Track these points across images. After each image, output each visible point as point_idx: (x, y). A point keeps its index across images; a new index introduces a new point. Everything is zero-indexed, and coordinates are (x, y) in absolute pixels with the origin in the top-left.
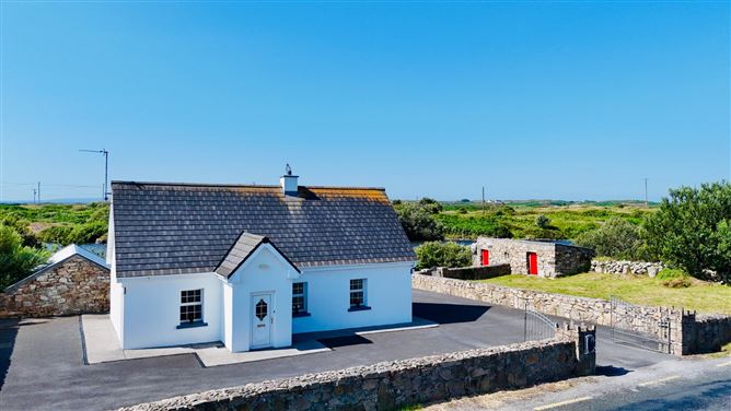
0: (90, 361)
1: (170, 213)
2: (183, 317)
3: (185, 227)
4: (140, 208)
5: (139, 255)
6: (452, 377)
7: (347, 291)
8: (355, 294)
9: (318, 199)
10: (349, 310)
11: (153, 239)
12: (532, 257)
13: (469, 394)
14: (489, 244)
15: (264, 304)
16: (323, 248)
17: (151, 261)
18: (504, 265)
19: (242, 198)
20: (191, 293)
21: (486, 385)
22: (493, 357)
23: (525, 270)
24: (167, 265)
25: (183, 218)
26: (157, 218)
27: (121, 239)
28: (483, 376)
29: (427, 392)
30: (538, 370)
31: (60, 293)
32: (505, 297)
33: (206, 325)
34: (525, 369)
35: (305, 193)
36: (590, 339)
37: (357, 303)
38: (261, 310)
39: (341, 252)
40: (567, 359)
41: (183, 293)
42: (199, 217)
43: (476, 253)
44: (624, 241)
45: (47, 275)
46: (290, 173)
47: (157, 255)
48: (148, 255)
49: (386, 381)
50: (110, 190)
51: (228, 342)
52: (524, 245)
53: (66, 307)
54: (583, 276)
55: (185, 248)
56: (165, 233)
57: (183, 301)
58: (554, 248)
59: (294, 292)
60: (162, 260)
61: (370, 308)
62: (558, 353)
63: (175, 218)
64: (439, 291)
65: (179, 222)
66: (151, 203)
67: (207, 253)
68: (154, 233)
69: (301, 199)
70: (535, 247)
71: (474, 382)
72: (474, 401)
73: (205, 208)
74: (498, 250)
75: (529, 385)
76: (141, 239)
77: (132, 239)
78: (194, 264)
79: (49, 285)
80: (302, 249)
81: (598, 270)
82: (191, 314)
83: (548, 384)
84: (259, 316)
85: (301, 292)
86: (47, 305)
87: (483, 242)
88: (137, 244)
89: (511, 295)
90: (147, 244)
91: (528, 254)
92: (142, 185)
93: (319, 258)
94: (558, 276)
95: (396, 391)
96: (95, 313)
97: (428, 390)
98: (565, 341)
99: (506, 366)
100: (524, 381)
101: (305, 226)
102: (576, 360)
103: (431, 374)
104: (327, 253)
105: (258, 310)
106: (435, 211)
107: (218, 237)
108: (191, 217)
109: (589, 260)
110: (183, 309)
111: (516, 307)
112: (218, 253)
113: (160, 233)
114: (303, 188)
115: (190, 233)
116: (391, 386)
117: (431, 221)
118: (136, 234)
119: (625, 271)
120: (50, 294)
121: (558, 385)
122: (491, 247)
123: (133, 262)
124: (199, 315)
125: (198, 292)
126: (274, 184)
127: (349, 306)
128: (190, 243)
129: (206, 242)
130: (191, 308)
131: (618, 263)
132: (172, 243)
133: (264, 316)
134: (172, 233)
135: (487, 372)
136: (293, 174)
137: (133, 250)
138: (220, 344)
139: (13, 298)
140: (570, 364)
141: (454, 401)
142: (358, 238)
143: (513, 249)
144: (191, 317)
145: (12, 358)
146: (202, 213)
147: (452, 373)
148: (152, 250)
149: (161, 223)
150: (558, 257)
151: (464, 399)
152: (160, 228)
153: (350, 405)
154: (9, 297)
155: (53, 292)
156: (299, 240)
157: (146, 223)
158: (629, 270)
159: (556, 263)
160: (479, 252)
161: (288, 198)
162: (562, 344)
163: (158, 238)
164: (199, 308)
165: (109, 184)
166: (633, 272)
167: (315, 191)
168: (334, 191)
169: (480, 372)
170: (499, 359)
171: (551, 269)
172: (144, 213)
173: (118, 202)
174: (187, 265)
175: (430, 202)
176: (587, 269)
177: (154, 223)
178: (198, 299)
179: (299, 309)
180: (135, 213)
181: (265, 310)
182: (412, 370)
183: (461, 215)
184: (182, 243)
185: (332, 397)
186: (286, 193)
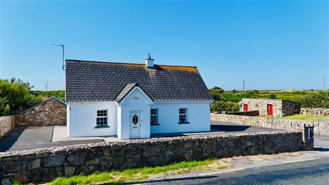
0: (53, 141)
1: (93, 74)
2: (98, 123)
3: (100, 81)
4: (78, 71)
5: (77, 93)
6: (234, 145)
7: (178, 115)
8: (182, 116)
9: (164, 70)
10: (179, 123)
11: (84, 85)
12: (270, 107)
13: (243, 155)
14: (248, 101)
15: (137, 117)
16: (166, 93)
17: (83, 95)
18: (256, 111)
19: (127, 69)
20: (102, 111)
21: (253, 151)
22: (257, 136)
23: (266, 113)
24: (90, 97)
25: (99, 77)
26: (86, 76)
27: (69, 85)
28: (251, 146)
29: (220, 152)
30: (282, 146)
31: (45, 115)
32: (258, 122)
33: (109, 127)
34: (274, 145)
35: (157, 67)
36: (311, 131)
37: (183, 120)
38: (135, 120)
39: (175, 95)
40: (298, 141)
41: (98, 112)
42: (106, 77)
43: (241, 106)
44: (317, 101)
45: (39, 106)
46: (150, 58)
47: (86, 93)
48: (81, 93)
49: (197, 144)
50: (65, 64)
51: (119, 135)
52: (266, 101)
53: (48, 122)
54: (296, 116)
55: (99, 90)
56: (90, 83)
57: (98, 115)
58: (281, 102)
59: (152, 113)
60: (88, 95)
61: (189, 123)
62: (293, 137)
63: (95, 76)
64: (223, 121)
65: (97, 79)
66: (84, 69)
67: (110, 93)
68: (84, 83)
69: (155, 70)
70: (271, 102)
71: (246, 149)
72: (247, 158)
73: (109, 73)
74: (252, 104)
75: (277, 153)
76: (78, 85)
77: (74, 85)
78: (103, 97)
79: (40, 112)
80: (155, 93)
81: (305, 113)
82: (102, 122)
83: (288, 153)
84: (134, 123)
85: (155, 113)
86: (39, 120)
87: (245, 101)
88: (76, 87)
89: (260, 121)
90: (81, 88)
91: (268, 105)
92: (81, 61)
93: (164, 97)
94: (283, 116)
95: (203, 150)
96: (61, 125)
97: (221, 150)
98: (297, 131)
99: (263, 142)
100: (274, 151)
101: (157, 82)
102: (302, 142)
103: (222, 142)
104: (167, 95)
105: (134, 120)
106: (221, 92)
107: (115, 86)
108: (103, 77)
109: (299, 108)
110: (98, 119)
111: (264, 126)
112: (115, 93)
113: (87, 83)
114: (157, 65)
115: (102, 83)
116: (200, 147)
117: (219, 96)
118: (76, 83)
119: (319, 113)
120: (41, 116)
121: (293, 154)
122: (249, 103)
123: (74, 95)
124: (106, 123)
125: (105, 111)
126: (142, 63)
127: (179, 122)
128: (102, 88)
129: (109, 88)
130: (102, 119)
131: (315, 109)
132: (93, 88)
133: (136, 123)
134: (93, 83)
135: (253, 144)
136: (151, 58)
137: (74, 90)
138: (116, 136)
139: (24, 117)
140: (300, 144)
141: (235, 158)
142: (183, 89)
143: (260, 103)
144: (102, 123)
145: (18, 139)
146: (108, 75)
147: (234, 143)
148: (83, 90)
149: (88, 79)
150: (283, 106)
151: (240, 157)
152: (87, 81)
153: (178, 155)
154: (22, 116)
155: (42, 114)
156: (154, 88)
157: (81, 78)
158: (321, 113)
159: (283, 109)
160: (243, 105)
161: (149, 70)
162: (295, 133)
163: (87, 85)
164: (106, 119)
165: (65, 61)
166: (323, 113)
167: (162, 67)
168: (171, 67)
169: (249, 144)
170: (260, 137)
171: (280, 112)
172: (80, 74)
173: (68, 69)
174: (100, 98)
175: (218, 88)
176: (298, 113)
177: (85, 78)
178: (105, 115)
179: (154, 122)
180: (76, 73)
181: (137, 119)
182: (212, 139)
183: (233, 94)
184: (98, 88)
185: (167, 150)
186: (148, 67)
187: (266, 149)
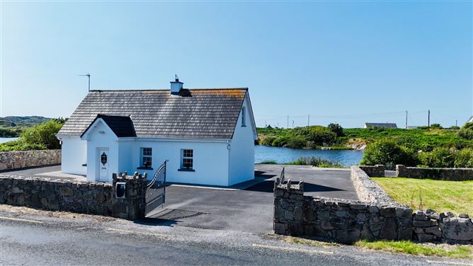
4: (92, 103)
8: (186, 160)
9: (192, 96)
13: (7, 204)
15: (105, 155)
21: (21, 200)
22: (30, 182)
28: (19, 194)
30: (72, 201)
34: (58, 198)
35: (185, 93)
38: (104, 159)
40: (105, 200)
59: (145, 153)
61: (194, 171)
71: (12, 197)
84: (103, 162)
92: (102, 91)
99: (40, 192)
100: (56, 207)
114: (186, 90)
123: (69, 128)
127: (179, 168)
135: (22, 191)
168: (206, 91)
169: (16, 190)
170: (34, 184)
173: (85, 100)
186: (172, 93)
187: (44, 201)
